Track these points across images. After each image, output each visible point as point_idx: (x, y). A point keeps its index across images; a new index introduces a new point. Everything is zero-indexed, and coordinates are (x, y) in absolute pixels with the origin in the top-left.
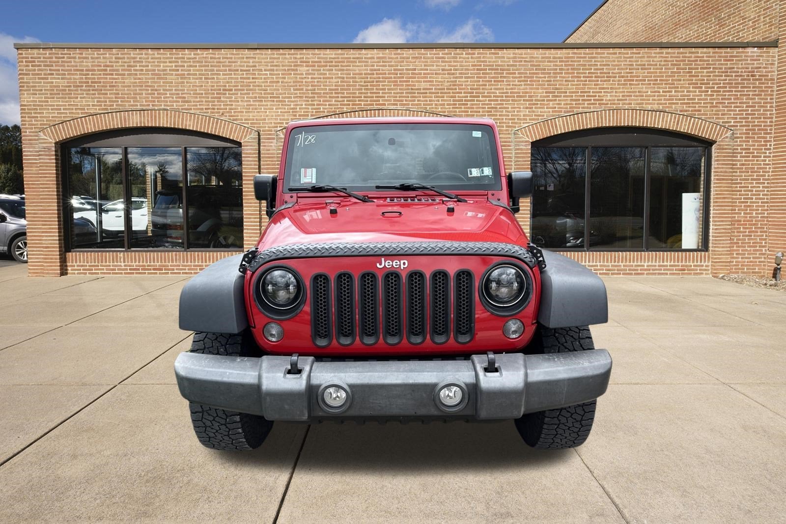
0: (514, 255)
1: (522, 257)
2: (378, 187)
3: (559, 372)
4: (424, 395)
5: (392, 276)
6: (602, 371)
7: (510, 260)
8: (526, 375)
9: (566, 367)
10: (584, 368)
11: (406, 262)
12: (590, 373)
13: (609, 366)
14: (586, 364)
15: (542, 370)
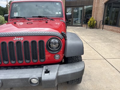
0: (56, 35)
1: (59, 36)
2: (33, 17)
3: (68, 71)
4: (25, 81)
5: (18, 43)
6: (81, 70)
7: (55, 37)
8: (58, 73)
9: (71, 69)
10: (76, 70)
11: (23, 38)
12: (78, 71)
13: (83, 68)
14: (77, 68)
15: (63, 71)
